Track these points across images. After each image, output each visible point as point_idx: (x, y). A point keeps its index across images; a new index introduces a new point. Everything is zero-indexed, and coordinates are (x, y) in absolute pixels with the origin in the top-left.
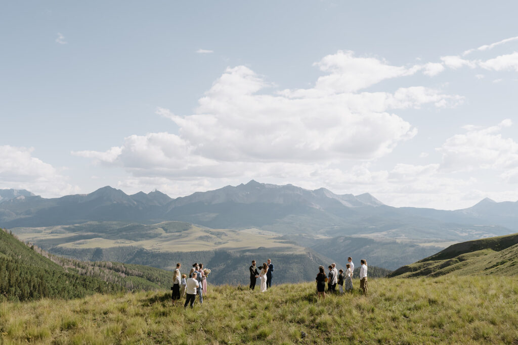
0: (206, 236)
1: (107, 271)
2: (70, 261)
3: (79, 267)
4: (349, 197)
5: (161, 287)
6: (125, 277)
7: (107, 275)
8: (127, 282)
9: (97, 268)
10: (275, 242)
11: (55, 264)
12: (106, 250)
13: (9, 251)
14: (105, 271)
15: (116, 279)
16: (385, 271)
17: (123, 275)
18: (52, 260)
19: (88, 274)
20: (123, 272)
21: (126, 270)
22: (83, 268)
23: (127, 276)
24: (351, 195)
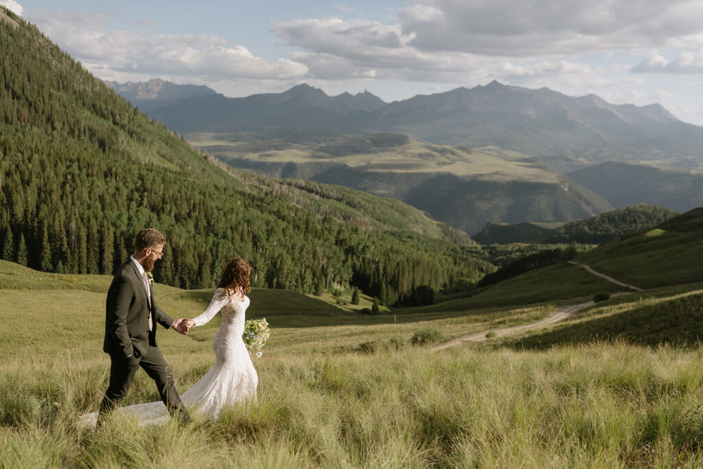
0: (427, 153)
1: (297, 191)
2: (254, 176)
3: (264, 184)
4: (629, 108)
5: (364, 215)
6: (320, 200)
7: (297, 196)
8: (322, 207)
9: (285, 187)
10: (518, 165)
11: (233, 178)
12: (301, 164)
13: (177, 160)
14: (295, 191)
15: (309, 201)
16: (668, 212)
17: (317, 197)
18: (230, 174)
19: (274, 193)
20: (317, 193)
21: (322, 191)
22: (268, 185)
23: (322, 199)
24: (632, 106)
